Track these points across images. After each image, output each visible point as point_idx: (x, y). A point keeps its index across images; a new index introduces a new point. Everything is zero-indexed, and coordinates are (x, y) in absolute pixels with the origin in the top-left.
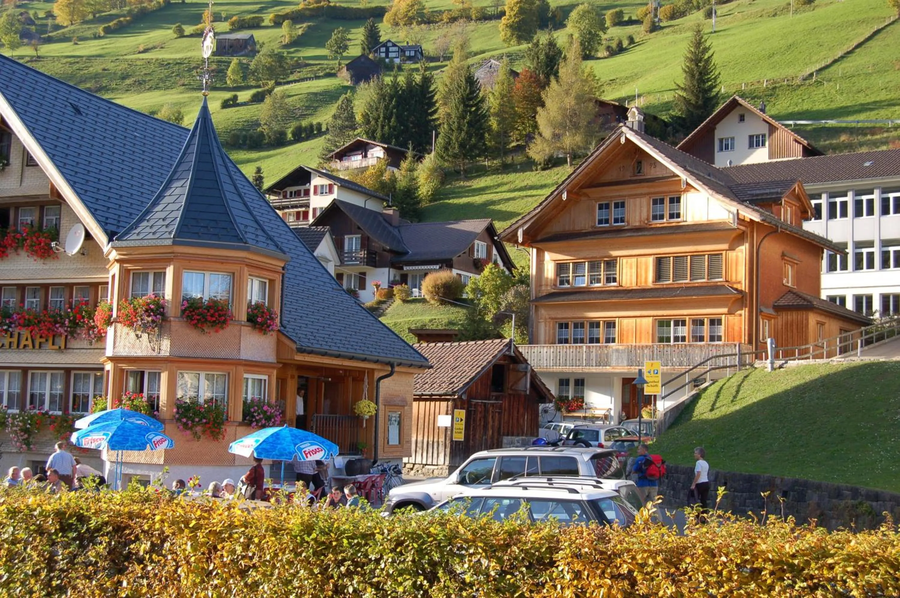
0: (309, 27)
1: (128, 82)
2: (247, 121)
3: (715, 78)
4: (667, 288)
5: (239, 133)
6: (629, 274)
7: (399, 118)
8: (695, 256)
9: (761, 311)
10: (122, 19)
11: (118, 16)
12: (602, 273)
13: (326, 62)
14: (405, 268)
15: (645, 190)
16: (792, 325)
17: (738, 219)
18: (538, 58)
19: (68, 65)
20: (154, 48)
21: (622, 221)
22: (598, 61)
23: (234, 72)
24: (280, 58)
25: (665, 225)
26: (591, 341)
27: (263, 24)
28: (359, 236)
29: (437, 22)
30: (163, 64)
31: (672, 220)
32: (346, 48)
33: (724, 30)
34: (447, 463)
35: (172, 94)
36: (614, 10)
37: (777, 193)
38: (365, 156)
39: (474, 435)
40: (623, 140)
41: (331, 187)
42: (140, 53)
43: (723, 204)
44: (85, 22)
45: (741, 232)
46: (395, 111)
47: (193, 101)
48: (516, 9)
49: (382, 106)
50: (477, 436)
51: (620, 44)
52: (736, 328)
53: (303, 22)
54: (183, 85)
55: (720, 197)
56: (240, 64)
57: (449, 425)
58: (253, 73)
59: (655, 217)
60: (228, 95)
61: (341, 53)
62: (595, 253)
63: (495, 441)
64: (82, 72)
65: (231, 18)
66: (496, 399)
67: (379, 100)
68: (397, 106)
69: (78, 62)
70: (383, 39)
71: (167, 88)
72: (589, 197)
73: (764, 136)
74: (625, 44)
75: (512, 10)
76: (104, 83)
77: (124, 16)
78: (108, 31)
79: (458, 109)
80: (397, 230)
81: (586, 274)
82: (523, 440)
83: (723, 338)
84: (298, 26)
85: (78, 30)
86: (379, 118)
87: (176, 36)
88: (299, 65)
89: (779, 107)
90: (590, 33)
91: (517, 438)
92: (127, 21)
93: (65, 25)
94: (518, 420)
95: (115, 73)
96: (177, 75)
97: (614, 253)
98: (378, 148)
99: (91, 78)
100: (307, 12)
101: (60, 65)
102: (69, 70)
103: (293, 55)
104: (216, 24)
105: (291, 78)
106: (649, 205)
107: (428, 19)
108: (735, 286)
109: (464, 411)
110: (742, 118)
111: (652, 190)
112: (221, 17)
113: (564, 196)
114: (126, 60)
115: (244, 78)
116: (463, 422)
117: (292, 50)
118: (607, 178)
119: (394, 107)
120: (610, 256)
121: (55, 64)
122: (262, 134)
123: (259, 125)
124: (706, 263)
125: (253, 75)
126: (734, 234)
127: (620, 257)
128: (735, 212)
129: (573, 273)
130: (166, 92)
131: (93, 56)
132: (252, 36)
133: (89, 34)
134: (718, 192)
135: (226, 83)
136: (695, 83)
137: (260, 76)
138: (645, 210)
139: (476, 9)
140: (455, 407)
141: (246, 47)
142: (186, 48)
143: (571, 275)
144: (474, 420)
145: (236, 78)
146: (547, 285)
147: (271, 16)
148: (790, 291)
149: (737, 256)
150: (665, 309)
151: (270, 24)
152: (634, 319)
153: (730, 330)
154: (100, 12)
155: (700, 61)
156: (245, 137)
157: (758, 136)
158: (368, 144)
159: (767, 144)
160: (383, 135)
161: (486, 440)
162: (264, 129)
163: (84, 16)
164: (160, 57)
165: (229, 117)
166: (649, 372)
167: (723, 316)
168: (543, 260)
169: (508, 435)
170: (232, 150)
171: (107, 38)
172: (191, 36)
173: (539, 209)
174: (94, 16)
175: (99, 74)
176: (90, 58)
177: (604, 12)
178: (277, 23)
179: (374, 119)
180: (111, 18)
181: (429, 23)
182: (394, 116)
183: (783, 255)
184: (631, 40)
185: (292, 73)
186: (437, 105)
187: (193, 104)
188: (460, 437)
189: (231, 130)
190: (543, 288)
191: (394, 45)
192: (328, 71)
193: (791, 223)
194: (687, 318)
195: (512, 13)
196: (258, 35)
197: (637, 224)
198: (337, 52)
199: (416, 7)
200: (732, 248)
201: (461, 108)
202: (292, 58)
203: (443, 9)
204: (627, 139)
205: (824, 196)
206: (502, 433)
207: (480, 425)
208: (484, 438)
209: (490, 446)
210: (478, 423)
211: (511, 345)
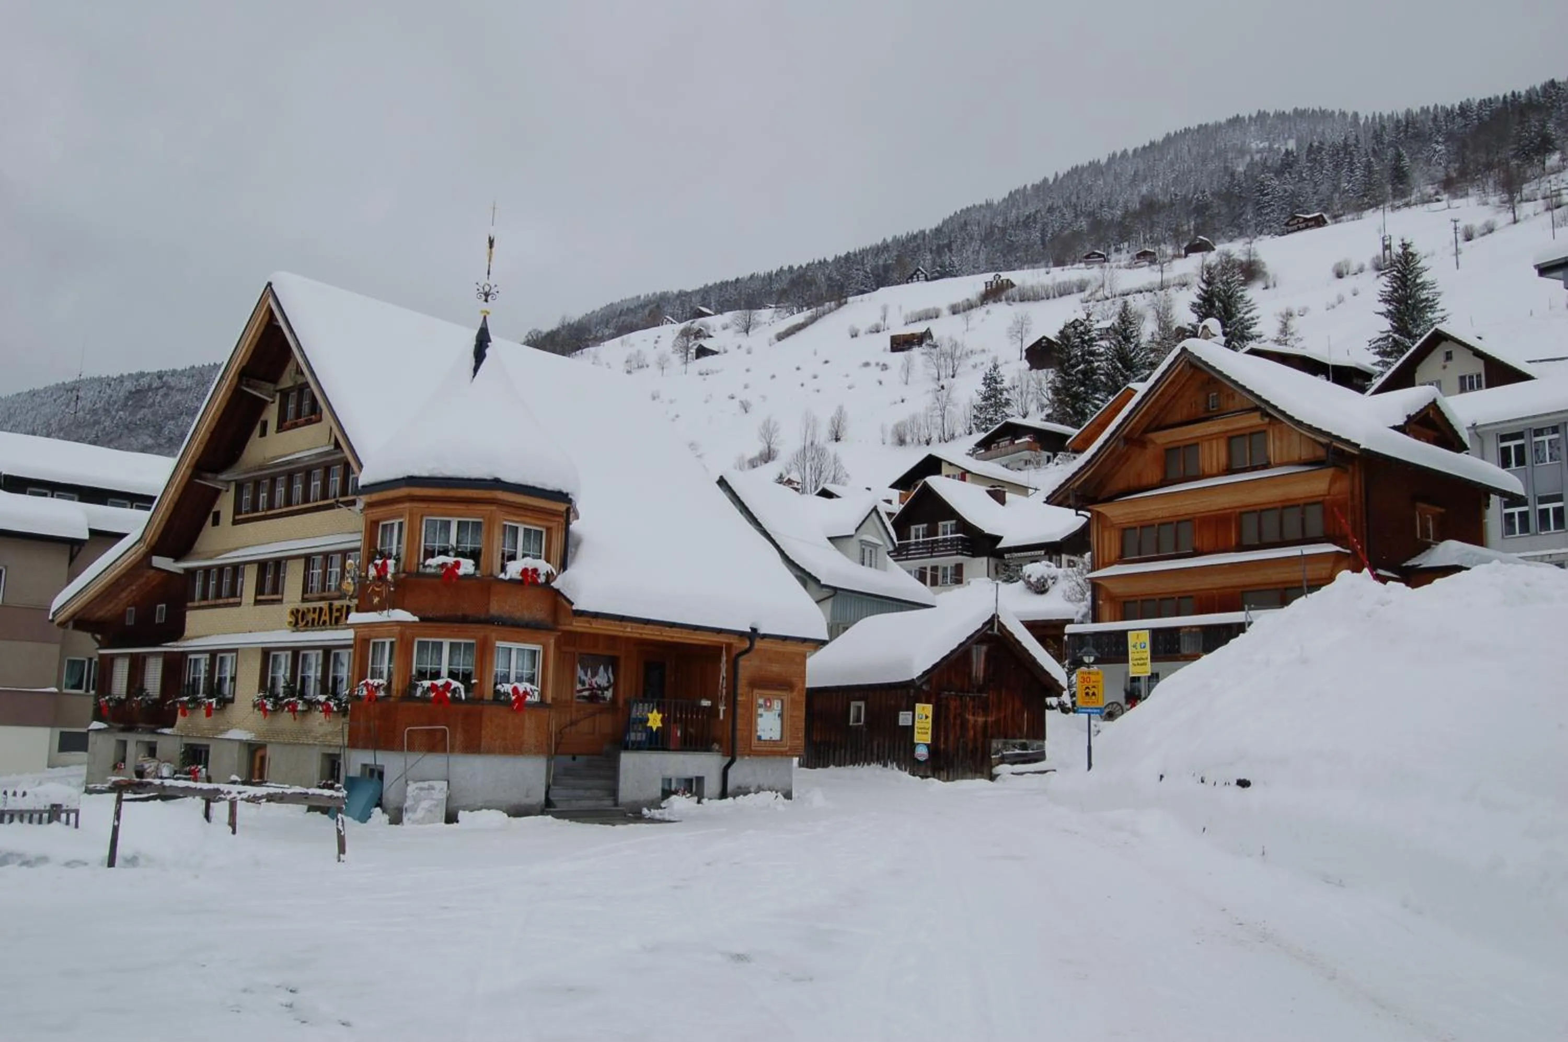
6: (1207, 537)
14: (1006, 556)
15: (1221, 429)
28: (954, 521)
39: (947, 738)
40: (1187, 368)
41: (963, 475)
45: (1342, 471)
50: (952, 738)
61: (1021, 338)
63: (979, 745)
66: (979, 691)
72: (1155, 443)
73: (1478, 375)
82: (1021, 743)
91: (1012, 741)
94: (1013, 717)
106: (1228, 446)
109: (931, 706)
110: (1449, 355)
111: (1230, 427)
113: (1121, 444)
116: (930, 720)
132: (928, 329)
138: (1223, 454)
140: (917, 700)
141: (922, 342)
144: (946, 718)
146: (1110, 557)
151: (947, 314)
157: (1471, 377)
158: (1017, 426)
159: (1484, 385)
161: (966, 744)
168: (1105, 526)
169: (998, 737)
178: (954, 313)
183: (1414, 501)
188: (926, 739)
190: (1106, 561)
197: (1215, 472)
206: (989, 735)
207: (954, 724)
208: (961, 740)
209: (972, 751)
210: (952, 721)
211: (993, 622)
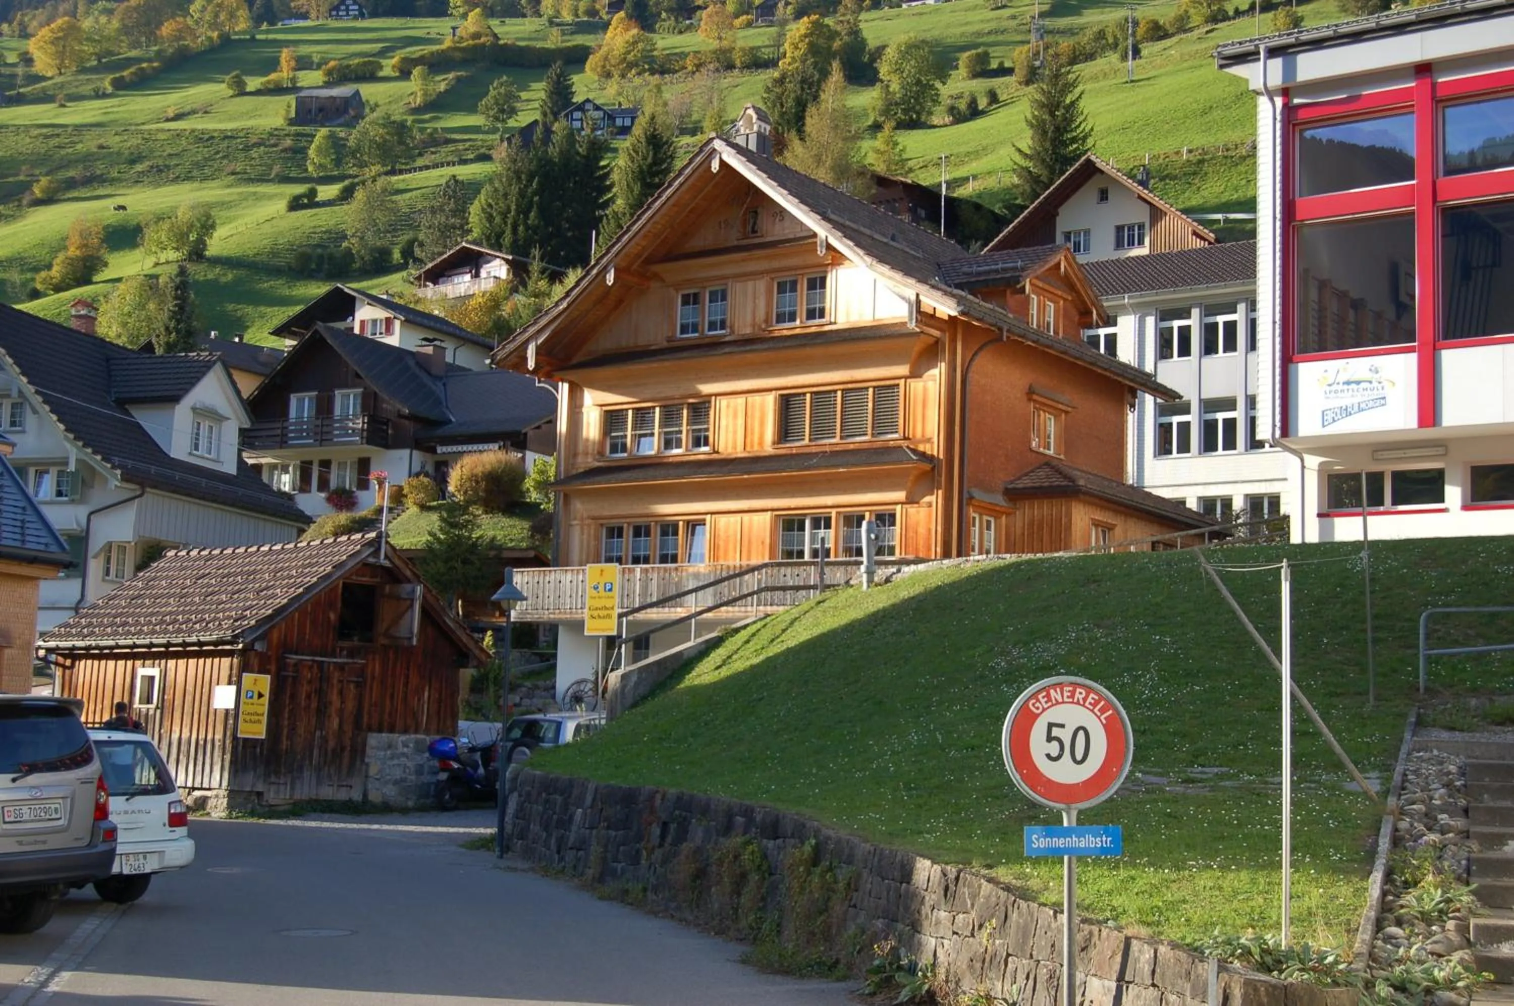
0: (458, 79)
1: (139, 167)
2: (328, 232)
3: (1085, 139)
4: (797, 455)
5: (309, 251)
6: (731, 429)
7: (543, 212)
8: (852, 391)
9: (971, 498)
10: (144, 65)
11: (139, 60)
12: (684, 428)
13: (480, 136)
14: (440, 450)
15: (764, 265)
16: (1041, 527)
17: (919, 311)
18: (782, 106)
19: (41, 139)
20: (193, 112)
21: (723, 326)
22: (929, 131)
23: (319, 150)
24: (400, 129)
25: (798, 331)
26: (664, 559)
27: (381, 74)
28: (360, 390)
29: (677, 71)
30: (204, 139)
31: (810, 322)
32: (513, 112)
33: (1148, 79)
34: (225, 783)
35: (212, 188)
36: (974, 52)
37: (1015, 269)
38: (477, 275)
39: (293, 729)
40: (715, 166)
41: (389, 322)
42: (168, 120)
43: (891, 283)
44: (83, 70)
45: (932, 340)
46: (536, 198)
47: (246, 199)
48: (803, 47)
49: (515, 189)
50: (301, 730)
51: (973, 103)
52: (922, 530)
53: (448, 71)
54: (233, 173)
55: (885, 269)
56: (332, 137)
57: (231, 705)
58: (353, 154)
59: (780, 319)
60: (299, 189)
61: (504, 121)
62: (672, 390)
63: (347, 743)
64: (63, 152)
65: (326, 64)
66: (351, 655)
67: (510, 180)
68: (539, 192)
69: (58, 135)
70: (578, 99)
71: (205, 179)
72: (663, 281)
73: (1141, 227)
74: (982, 103)
75: (796, 48)
76: (100, 168)
77: (150, 60)
78: (120, 86)
79: (632, 191)
80: (440, 384)
81: (656, 431)
82: (417, 742)
83: (897, 551)
84: (438, 78)
85: (69, 83)
86: (509, 211)
87: (231, 92)
88: (435, 141)
89: (1205, 193)
90: (919, 82)
91: (403, 738)
92: (154, 68)
93: (49, 74)
94: (405, 698)
95: (119, 154)
96: (224, 157)
97: (706, 388)
98: (498, 262)
99: (77, 161)
100: (458, 55)
101: (28, 140)
102: (42, 147)
103: (426, 125)
104: (301, 74)
105: (420, 162)
106: (769, 292)
107: (661, 66)
108: (921, 448)
109: (269, 677)
110: (1104, 196)
111: (776, 264)
112: (312, 63)
113: (610, 279)
114: (141, 132)
115: (338, 162)
116: (266, 700)
117: (427, 116)
118: (698, 242)
119: (535, 193)
120: (698, 395)
121: (19, 138)
122: (348, 251)
123: (344, 237)
124: (870, 405)
125: (354, 157)
126: (918, 346)
127: (716, 395)
128: (913, 298)
129: (634, 428)
130: (204, 185)
131: (85, 125)
132: (357, 93)
133: (87, 89)
134: (882, 260)
135: (306, 170)
136: (1048, 145)
137: (366, 158)
138: (762, 303)
139: (742, 49)
140: (245, 667)
141: (346, 111)
142: (247, 113)
143: (629, 433)
144: (293, 697)
145: (323, 161)
146: (586, 454)
147: (394, 61)
148: (1048, 463)
149: (925, 390)
150: (793, 495)
151: (393, 74)
152: (738, 517)
153: (911, 534)
154: (110, 53)
155: (1057, 107)
156: (321, 257)
157: (1131, 228)
158: (480, 255)
159: (1147, 241)
160: (515, 242)
161: (325, 740)
162: (352, 244)
163: (82, 60)
164: (200, 127)
165: (298, 224)
166: (596, 588)
167: (899, 507)
168: (581, 406)
169: (380, 731)
170: (299, 280)
171: (118, 96)
172: (258, 93)
173: (564, 304)
174: (99, 61)
175: (92, 154)
176: (79, 128)
177: (958, 55)
178: (404, 74)
179: (500, 213)
180: (129, 62)
181: (662, 73)
182: (535, 208)
183: (1030, 393)
184: (993, 97)
185: (420, 155)
186: (614, 190)
187: (245, 204)
188: (258, 730)
189: (301, 246)
190: (580, 459)
191: (597, 108)
192: (483, 150)
193: (1056, 332)
194: (833, 512)
195: (798, 53)
196: (368, 91)
197: (748, 331)
198: (497, 119)
199: (640, 46)
200: (916, 374)
201: (637, 189)
202: (422, 130)
203: (687, 50)
204: (723, 163)
205: (1195, 312)
206: (365, 726)
207: (308, 707)
208: (318, 733)
209: (334, 751)
210: (303, 703)
211: (380, 543)
